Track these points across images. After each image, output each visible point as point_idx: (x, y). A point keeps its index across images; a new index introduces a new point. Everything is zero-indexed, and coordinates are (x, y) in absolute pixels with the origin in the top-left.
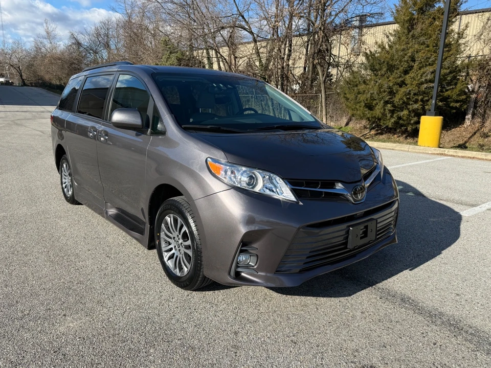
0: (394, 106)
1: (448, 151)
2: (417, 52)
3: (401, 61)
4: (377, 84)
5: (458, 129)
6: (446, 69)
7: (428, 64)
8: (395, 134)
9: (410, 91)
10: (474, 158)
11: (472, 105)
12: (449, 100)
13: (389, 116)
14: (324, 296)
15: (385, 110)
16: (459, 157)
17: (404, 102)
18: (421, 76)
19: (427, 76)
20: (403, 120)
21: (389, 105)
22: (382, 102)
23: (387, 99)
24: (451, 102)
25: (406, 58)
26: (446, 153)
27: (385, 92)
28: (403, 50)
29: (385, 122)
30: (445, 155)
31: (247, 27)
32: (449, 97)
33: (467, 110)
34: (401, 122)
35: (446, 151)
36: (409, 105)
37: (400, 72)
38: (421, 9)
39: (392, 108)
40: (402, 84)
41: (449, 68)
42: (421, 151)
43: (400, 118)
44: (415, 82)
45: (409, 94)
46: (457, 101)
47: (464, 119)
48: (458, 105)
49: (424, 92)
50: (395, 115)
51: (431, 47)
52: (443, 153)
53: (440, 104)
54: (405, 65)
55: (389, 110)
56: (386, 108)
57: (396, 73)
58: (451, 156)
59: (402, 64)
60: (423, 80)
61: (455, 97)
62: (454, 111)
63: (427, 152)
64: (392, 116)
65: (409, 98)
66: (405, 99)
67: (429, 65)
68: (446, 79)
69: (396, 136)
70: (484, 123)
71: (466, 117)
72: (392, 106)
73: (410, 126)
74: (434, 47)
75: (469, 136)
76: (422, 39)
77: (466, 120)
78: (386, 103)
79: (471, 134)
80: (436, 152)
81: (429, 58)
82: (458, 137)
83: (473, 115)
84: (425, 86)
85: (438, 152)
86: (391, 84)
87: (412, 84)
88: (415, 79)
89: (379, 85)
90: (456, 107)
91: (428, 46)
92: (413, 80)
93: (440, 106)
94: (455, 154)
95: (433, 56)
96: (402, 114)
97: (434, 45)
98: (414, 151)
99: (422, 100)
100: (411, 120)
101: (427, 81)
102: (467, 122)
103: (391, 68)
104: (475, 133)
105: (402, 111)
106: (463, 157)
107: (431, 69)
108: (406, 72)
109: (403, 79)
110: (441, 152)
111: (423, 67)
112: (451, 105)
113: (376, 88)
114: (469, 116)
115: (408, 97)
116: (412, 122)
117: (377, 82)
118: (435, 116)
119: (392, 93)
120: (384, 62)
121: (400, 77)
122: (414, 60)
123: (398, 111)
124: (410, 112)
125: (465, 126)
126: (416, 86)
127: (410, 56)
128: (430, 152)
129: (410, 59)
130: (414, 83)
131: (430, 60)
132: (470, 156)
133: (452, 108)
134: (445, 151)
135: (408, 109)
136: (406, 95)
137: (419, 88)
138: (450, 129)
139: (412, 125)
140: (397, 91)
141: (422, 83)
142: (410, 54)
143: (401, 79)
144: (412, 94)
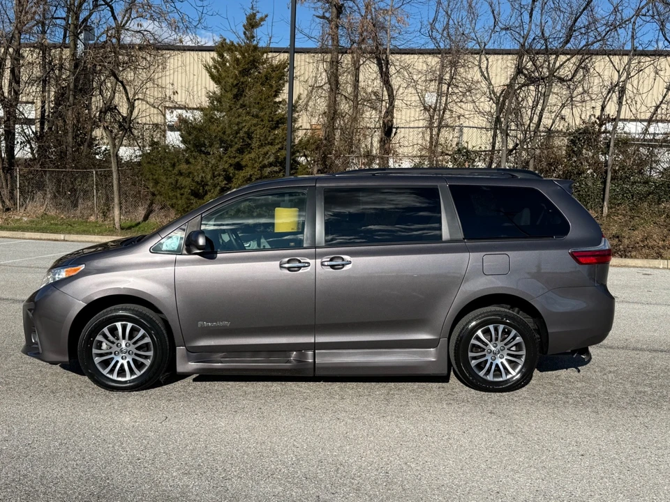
4: (210, 165)
7: (267, 142)
9: (251, 176)
18: (263, 158)
19: (269, 158)
22: (219, 188)
23: (222, 184)
25: (241, 134)
27: (219, 175)
28: (238, 124)
37: (235, 151)
40: (239, 167)
51: (266, 122)
54: (241, 143)
57: (232, 151)
59: (237, 140)
67: (269, 144)
74: (269, 121)
76: (255, 111)
78: (223, 190)
84: (269, 170)
86: (226, 166)
87: (253, 167)
88: (256, 162)
89: (212, 167)
91: (262, 120)
92: (254, 162)
95: (272, 134)
97: (270, 119)
101: (271, 165)
107: (274, 149)
108: (241, 151)
111: (262, 146)
113: (209, 170)
117: (210, 162)
119: (228, 177)
120: (216, 137)
121: (236, 156)
126: (258, 170)
130: (255, 166)
131: (269, 138)
140: (234, 175)
141: (264, 166)
142: (245, 129)
143: (237, 160)
144: (254, 179)
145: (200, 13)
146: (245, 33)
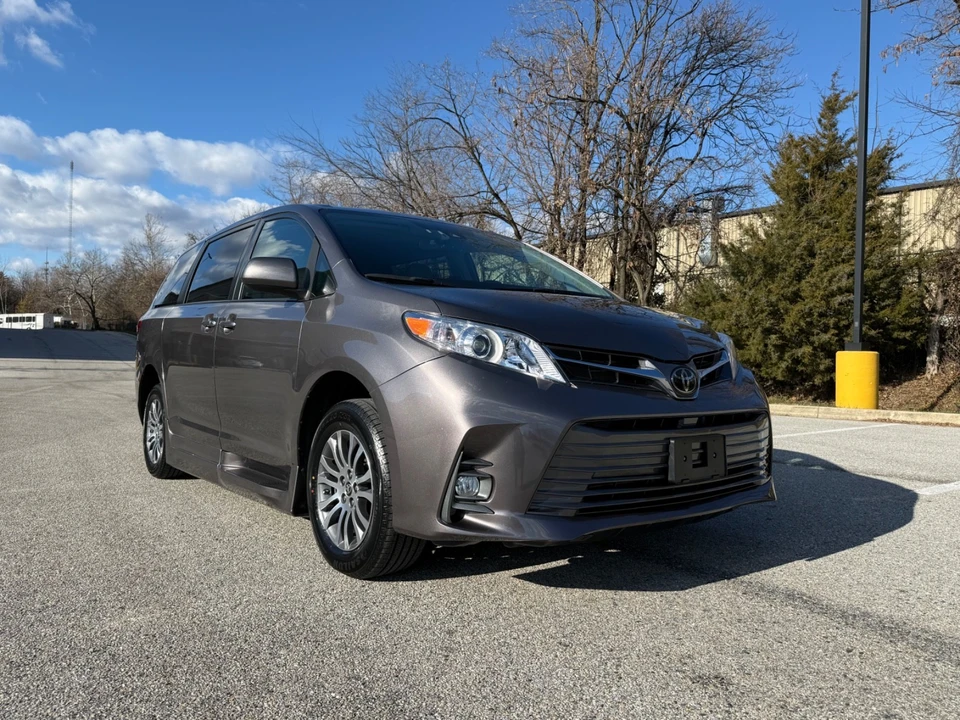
0: (783, 337)
1: (896, 415)
2: (818, 240)
3: (789, 257)
4: (747, 298)
5: (915, 382)
6: (875, 268)
7: (840, 260)
8: (791, 395)
9: (811, 309)
11: (936, 335)
12: (890, 327)
13: (775, 356)
14: (630, 589)
15: (766, 345)
16: (918, 423)
17: (801, 331)
18: (830, 281)
19: (840, 280)
20: (804, 365)
21: (773, 337)
22: (759, 330)
23: (768, 325)
24: (894, 330)
25: (798, 251)
26: (891, 417)
27: (762, 311)
28: (791, 237)
29: (769, 371)
31: (503, 213)
32: (888, 321)
33: (928, 347)
34: (800, 368)
35: (892, 414)
36: (812, 335)
37: (790, 277)
38: (818, 168)
39: (780, 342)
40: (796, 297)
42: (842, 417)
43: (797, 361)
44: (819, 293)
45: (810, 314)
46: (905, 329)
47: (924, 363)
48: (907, 335)
49: (838, 313)
50: (787, 356)
51: (843, 232)
52: (886, 418)
53: (873, 333)
54: (799, 264)
55: (775, 346)
56: (768, 342)
57: (783, 277)
58: (903, 422)
59: (792, 261)
60: (835, 288)
61: (899, 319)
62: (903, 347)
63: (854, 417)
64: (781, 358)
65: (811, 323)
66: (803, 324)
67: (843, 261)
68: (877, 287)
69: (794, 398)
71: (928, 359)
72: (780, 338)
73: (819, 376)
74: (848, 230)
75: (937, 394)
76: (824, 218)
77: (929, 366)
78: (767, 332)
79: (942, 391)
80: (872, 418)
81: (841, 250)
82: (918, 397)
83: (941, 355)
84: (839, 299)
85: (876, 417)
86: (773, 298)
87: (813, 297)
88: (818, 288)
89: (750, 300)
90: (905, 338)
91: (837, 230)
92: (814, 289)
93: (872, 337)
94: (909, 419)
95: (848, 246)
96: (799, 352)
97: (849, 227)
98: (828, 416)
99: (836, 326)
100: (818, 365)
101: (841, 291)
102: (932, 369)
103: (771, 271)
104: (949, 389)
105: (800, 347)
106: (925, 424)
107: (847, 268)
108: (799, 277)
109: (795, 289)
110: (881, 417)
111: (831, 265)
112: (895, 335)
113: (745, 306)
114: (933, 357)
115: (808, 319)
116: (822, 367)
117: (745, 294)
118: (863, 350)
119: (776, 314)
120: (757, 258)
121: (791, 285)
122: (812, 255)
123: (792, 348)
124: (815, 349)
125: (928, 376)
126: (822, 299)
127: (805, 248)
128: (860, 418)
129: (805, 253)
130: (816, 294)
131: (844, 254)
132: (940, 421)
133: (898, 341)
134: (889, 414)
135: (812, 343)
136: (804, 317)
137: (828, 302)
138: (900, 384)
139: (821, 373)
140: (787, 311)
141: (833, 295)
142: (804, 244)
143: (792, 289)
144: (816, 314)
145: (784, 127)
146: (820, 121)
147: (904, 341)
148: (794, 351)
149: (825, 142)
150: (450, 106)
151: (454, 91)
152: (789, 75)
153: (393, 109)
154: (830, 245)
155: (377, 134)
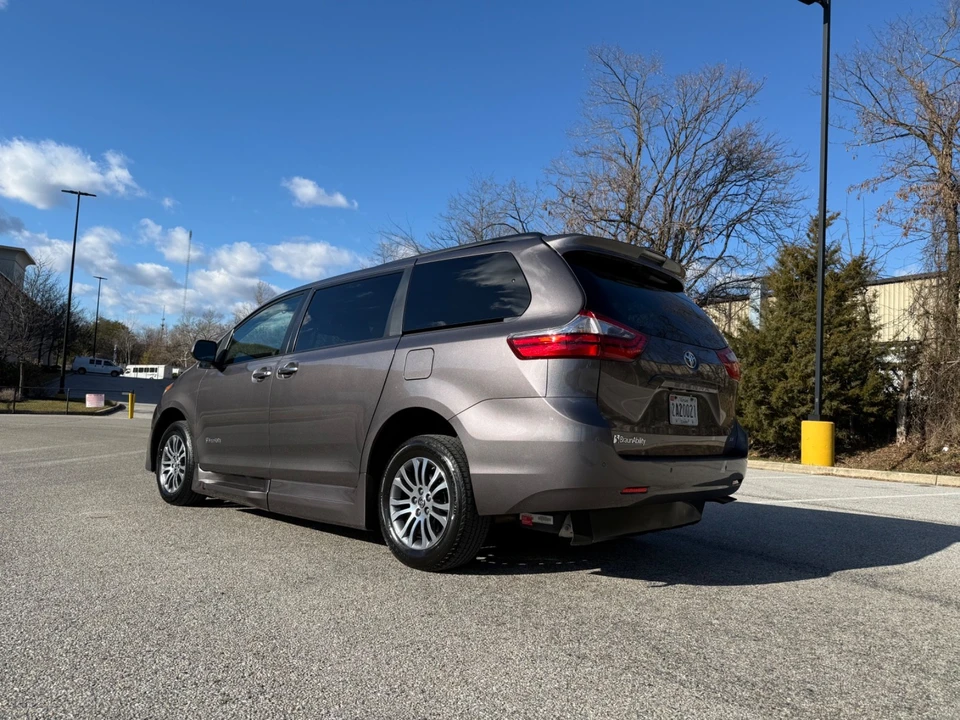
0: (770, 408)
2: (799, 332)
3: (776, 345)
5: (886, 449)
6: (844, 356)
8: (787, 456)
9: (792, 387)
10: (871, 478)
11: (903, 411)
12: (862, 403)
13: (766, 423)
15: (758, 414)
17: (785, 403)
18: (806, 366)
20: (789, 431)
21: (763, 407)
22: (752, 401)
23: (759, 397)
24: (864, 405)
25: (783, 340)
26: (834, 472)
27: (754, 387)
28: (777, 329)
29: (765, 435)
30: (833, 475)
32: (858, 398)
33: (895, 419)
34: (786, 434)
35: (835, 470)
36: (795, 407)
37: (776, 360)
38: (806, 273)
39: (768, 412)
40: (783, 376)
41: (848, 354)
42: (801, 471)
43: (783, 428)
44: (798, 374)
45: (791, 391)
46: (873, 405)
47: (894, 434)
48: (875, 409)
50: (775, 423)
52: (831, 473)
53: (844, 407)
54: (783, 350)
55: (765, 414)
56: (760, 411)
57: (772, 360)
59: (779, 348)
60: (809, 371)
61: (867, 397)
62: (872, 419)
63: (809, 472)
64: (770, 425)
65: (793, 397)
66: (786, 398)
68: (846, 371)
70: (924, 439)
71: (897, 430)
72: (768, 409)
75: (900, 459)
76: (807, 315)
77: (898, 436)
78: (759, 403)
79: (904, 457)
80: (820, 472)
82: (884, 461)
83: (908, 427)
84: (813, 379)
86: (764, 377)
87: (793, 377)
88: (796, 370)
89: (745, 378)
90: (873, 413)
91: (815, 324)
92: (794, 371)
93: (843, 410)
96: (784, 421)
97: (826, 323)
98: (791, 470)
99: (813, 401)
102: (901, 439)
103: (763, 355)
104: (910, 455)
105: (786, 417)
108: (787, 360)
110: (827, 472)
111: (808, 353)
112: (865, 410)
114: (901, 429)
115: (790, 395)
118: (821, 420)
119: (767, 390)
120: (750, 345)
121: (778, 366)
122: (794, 343)
123: (779, 417)
124: (798, 419)
125: (898, 444)
126: (800, 379)
127: (788, 338)
128: (812, 472)
129: (789, 342)
130: (795, 375)
133: (867, 415)
134: (832, 470)
135: (794, 414)
136: (787, 392)
137: (805, 382)
138: (874, 450)
140: (774, 387)
142: (787, 335)
143: (779, 370)
144: (796, 391)
146: (808, 235)
147: (872, 415)
148: (780, 419)
149: (813, 251)
150: (515, 214)
151: (519, 205)
152: (797, 190)
153: (470, 208)
154: (808, 336)
155: (457, 228)
